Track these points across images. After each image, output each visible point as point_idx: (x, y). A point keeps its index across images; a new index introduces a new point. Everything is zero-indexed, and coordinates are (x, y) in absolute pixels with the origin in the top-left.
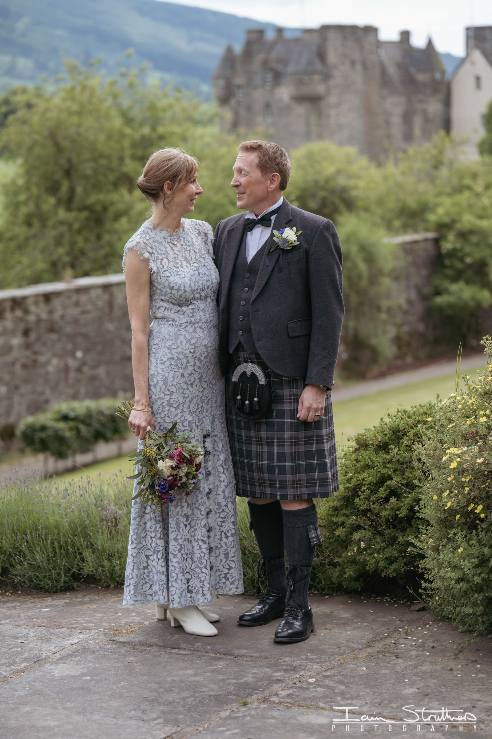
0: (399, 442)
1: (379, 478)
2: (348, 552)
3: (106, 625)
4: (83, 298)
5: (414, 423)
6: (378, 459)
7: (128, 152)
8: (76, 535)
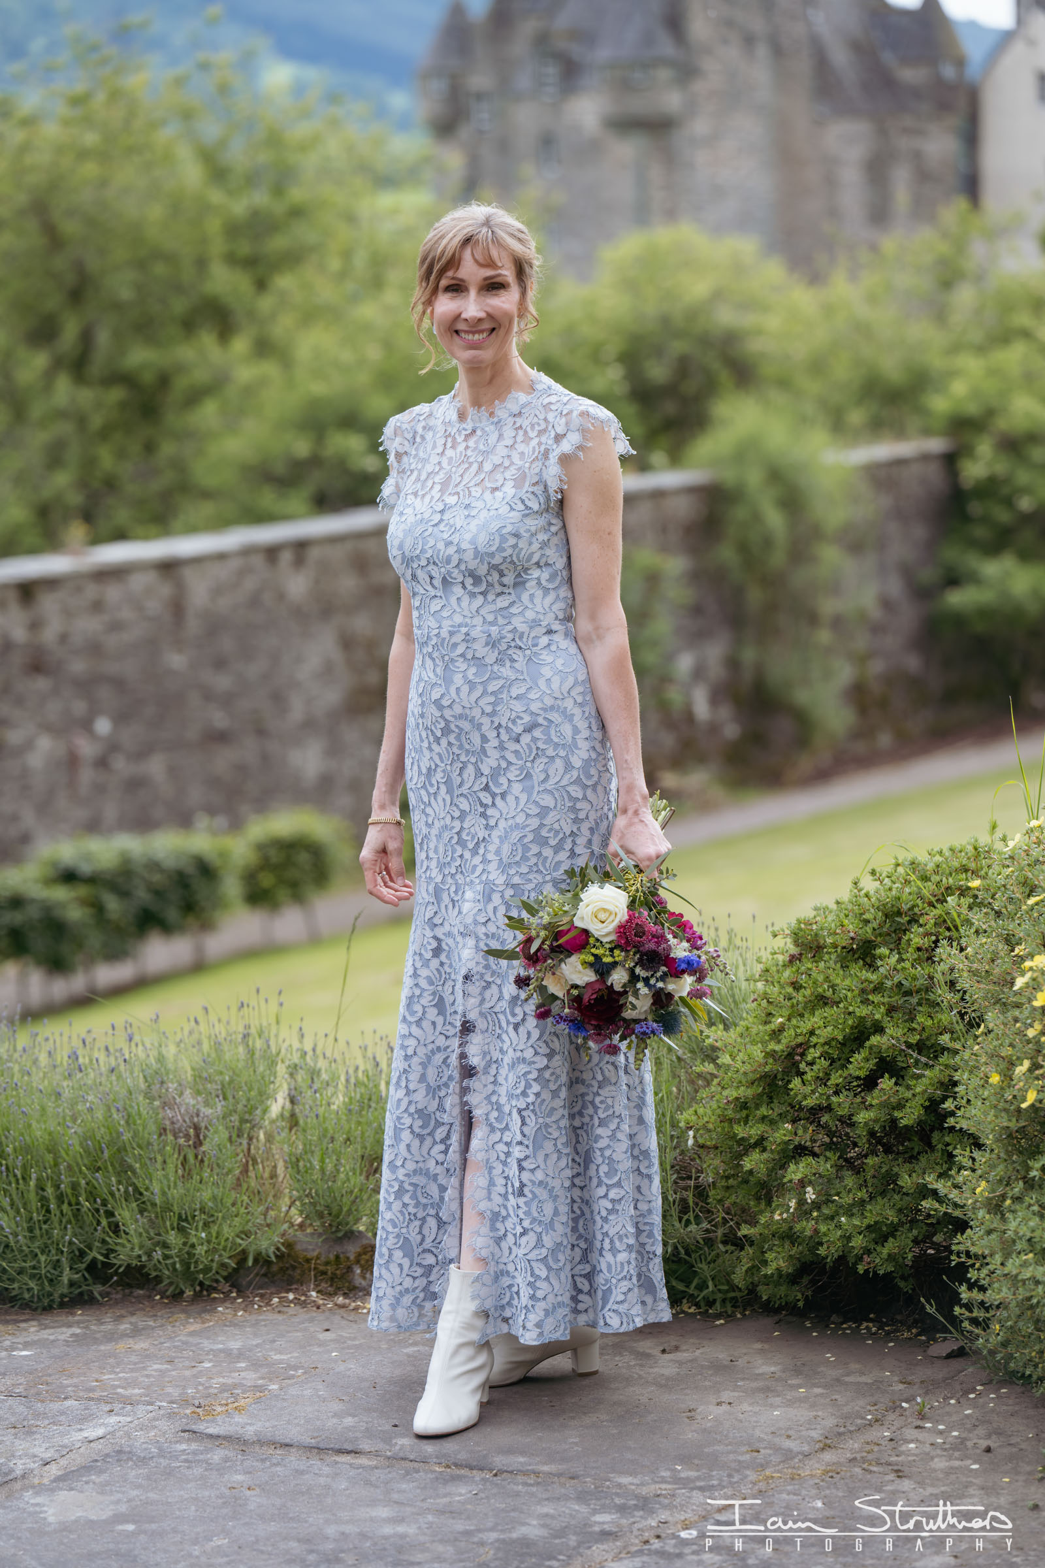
0: (900, 939)
1: (852, 1028)
2: (773, 1212)
3: (175, 1392)
4: (113, 593)
5: (937, 891)
6: (847, 982)
7: (218, 246)
8: (99, 1169)
